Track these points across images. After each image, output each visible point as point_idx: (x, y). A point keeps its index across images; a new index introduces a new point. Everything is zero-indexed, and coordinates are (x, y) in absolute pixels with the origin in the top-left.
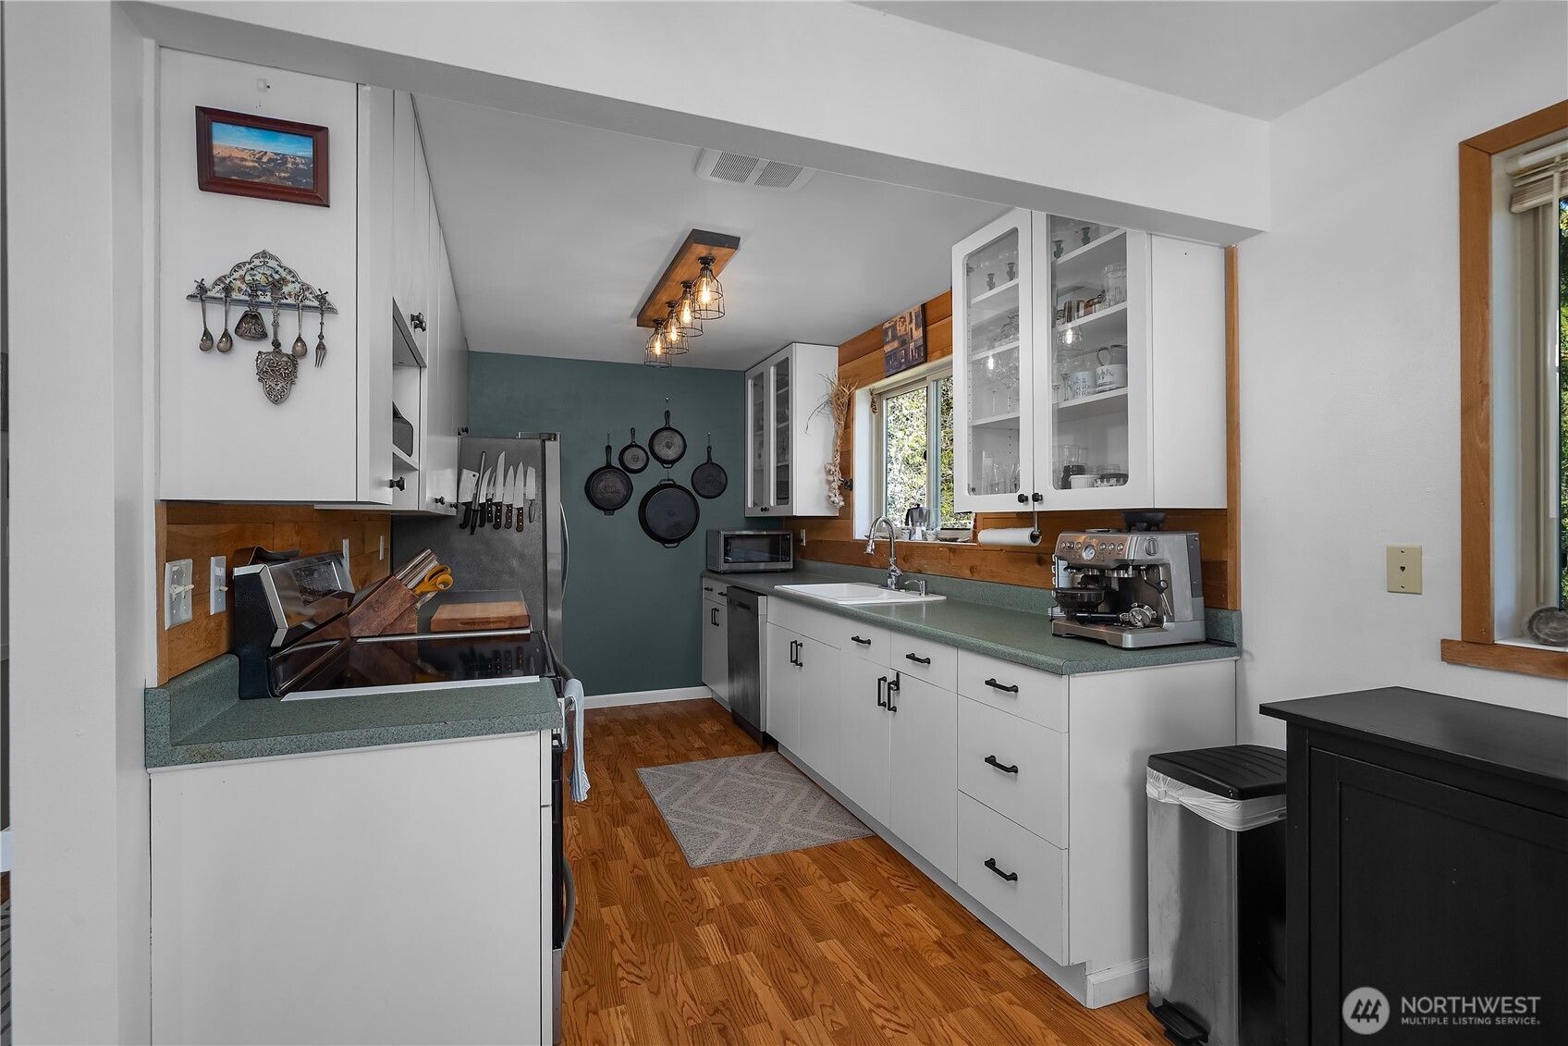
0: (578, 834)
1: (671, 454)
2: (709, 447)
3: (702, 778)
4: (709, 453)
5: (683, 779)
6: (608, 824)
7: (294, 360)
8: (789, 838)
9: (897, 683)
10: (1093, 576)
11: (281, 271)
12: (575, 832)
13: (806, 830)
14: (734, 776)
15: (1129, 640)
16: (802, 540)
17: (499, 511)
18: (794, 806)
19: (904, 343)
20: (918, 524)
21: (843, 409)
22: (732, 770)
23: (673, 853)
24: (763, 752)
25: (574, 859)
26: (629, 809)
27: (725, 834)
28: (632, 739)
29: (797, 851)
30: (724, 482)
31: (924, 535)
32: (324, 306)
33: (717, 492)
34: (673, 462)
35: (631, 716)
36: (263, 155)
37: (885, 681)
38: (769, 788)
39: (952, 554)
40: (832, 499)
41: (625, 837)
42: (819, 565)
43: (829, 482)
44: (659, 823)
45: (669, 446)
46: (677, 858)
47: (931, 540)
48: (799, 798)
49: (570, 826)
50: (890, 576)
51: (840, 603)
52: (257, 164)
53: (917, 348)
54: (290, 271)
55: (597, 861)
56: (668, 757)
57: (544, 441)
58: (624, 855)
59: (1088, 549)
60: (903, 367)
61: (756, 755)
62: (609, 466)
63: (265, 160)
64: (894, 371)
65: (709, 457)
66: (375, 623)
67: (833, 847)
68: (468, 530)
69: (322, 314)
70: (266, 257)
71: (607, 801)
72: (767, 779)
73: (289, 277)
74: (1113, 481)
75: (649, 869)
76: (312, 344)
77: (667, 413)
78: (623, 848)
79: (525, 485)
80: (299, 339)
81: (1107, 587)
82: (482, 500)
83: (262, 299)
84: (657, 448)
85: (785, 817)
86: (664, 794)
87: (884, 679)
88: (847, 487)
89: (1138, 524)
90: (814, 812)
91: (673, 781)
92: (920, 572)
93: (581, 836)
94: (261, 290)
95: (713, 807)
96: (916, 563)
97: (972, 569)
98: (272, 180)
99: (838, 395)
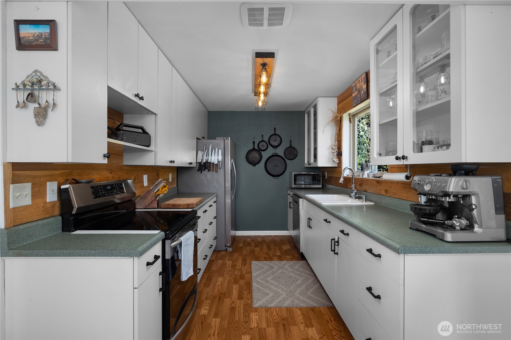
0: (220, 285)
1: (275, 144)
2: (291, 141)
3: (273, 268)
4: (291, 143)
5: (266, 267)
6: (232, 282)
7: (45, 109)
8: (296, 301)
9: (338, 242)
10: (432, 199)
11: (41, 76)
12: (220, 283)
13: (304, 299)
14: (286, 269)
15: (449, 236)
16: (325, 176)
17: (210, 165)
18: (304, 286)
19: (359, 92)
20: (366, 170)
21: (339, 123)
22: (286, 267)
23: (249, 299)
24: (301, 260)
25: (214, 295)
26: (242, 277)
27: (271, 294)
28: (256, 249)
29: (297, 308)
30: (296, 154)
31: (368, 175)
32: (55, 88)
33: (294, 158)
34: (277, 147)
35: (260, 240)
36: (35, 34)
37: (334, 240)
38: (297, 277)
39: (378, 184)
40: (333, 160)
41: (235, 289)
42: (331, 186)
43: (333, 153)
44: (250, 285)
45: (275, 141)
46: (249, 302)
47: (371, 177)
48: (308, 283)
49: (219, 281)
50: (352, 192)
51: (323, 204)
52: (33, 38)
53: (364, 93)
54: (44, 76)
55: (221, 297)
56: (265, 258)
57: (224, 140)
58: (231, 297)
59: (427, 185)
60: (359, 102)
61: (298, 261)
62: (254, 149)
63: (36, 36)
64: (356, 104)
65: (291, 145)
66: (143, 204)
67: (313, 309)
68: (200, 172)
69: (54, 91)
70: (36, 72)
71: (236, 273)
72: (298, 273)
73: (44, 79)
74: (445, 148)
75: (237, 305)
76: (51, 102)
77: (275, 129)
78: (233, 293)
79: (218, 156)
80: (47, 101)
81: (441, 205)
82: (204, 161)
83: (35, 88)
84: (271, 142)
85: (298, 291)
86: (257, 273)
87: (334, 239)
88: (339, 155)
89: (459, 172)
90: (311, 290)
91: (263, 268)
92: (365, 191)
93: (221, 286)
94: (35, 84)
95: (272, 281)
96: (364, 187)
97: (386, 191)
98: (38, 43)
99: (336, 117)
